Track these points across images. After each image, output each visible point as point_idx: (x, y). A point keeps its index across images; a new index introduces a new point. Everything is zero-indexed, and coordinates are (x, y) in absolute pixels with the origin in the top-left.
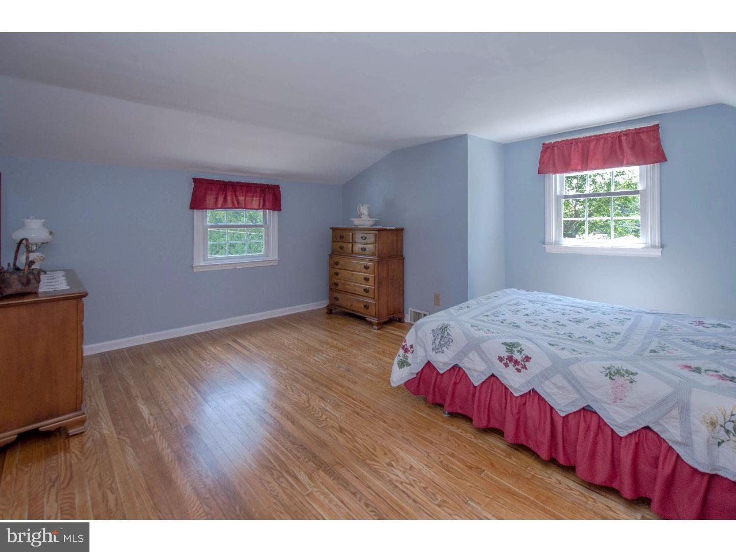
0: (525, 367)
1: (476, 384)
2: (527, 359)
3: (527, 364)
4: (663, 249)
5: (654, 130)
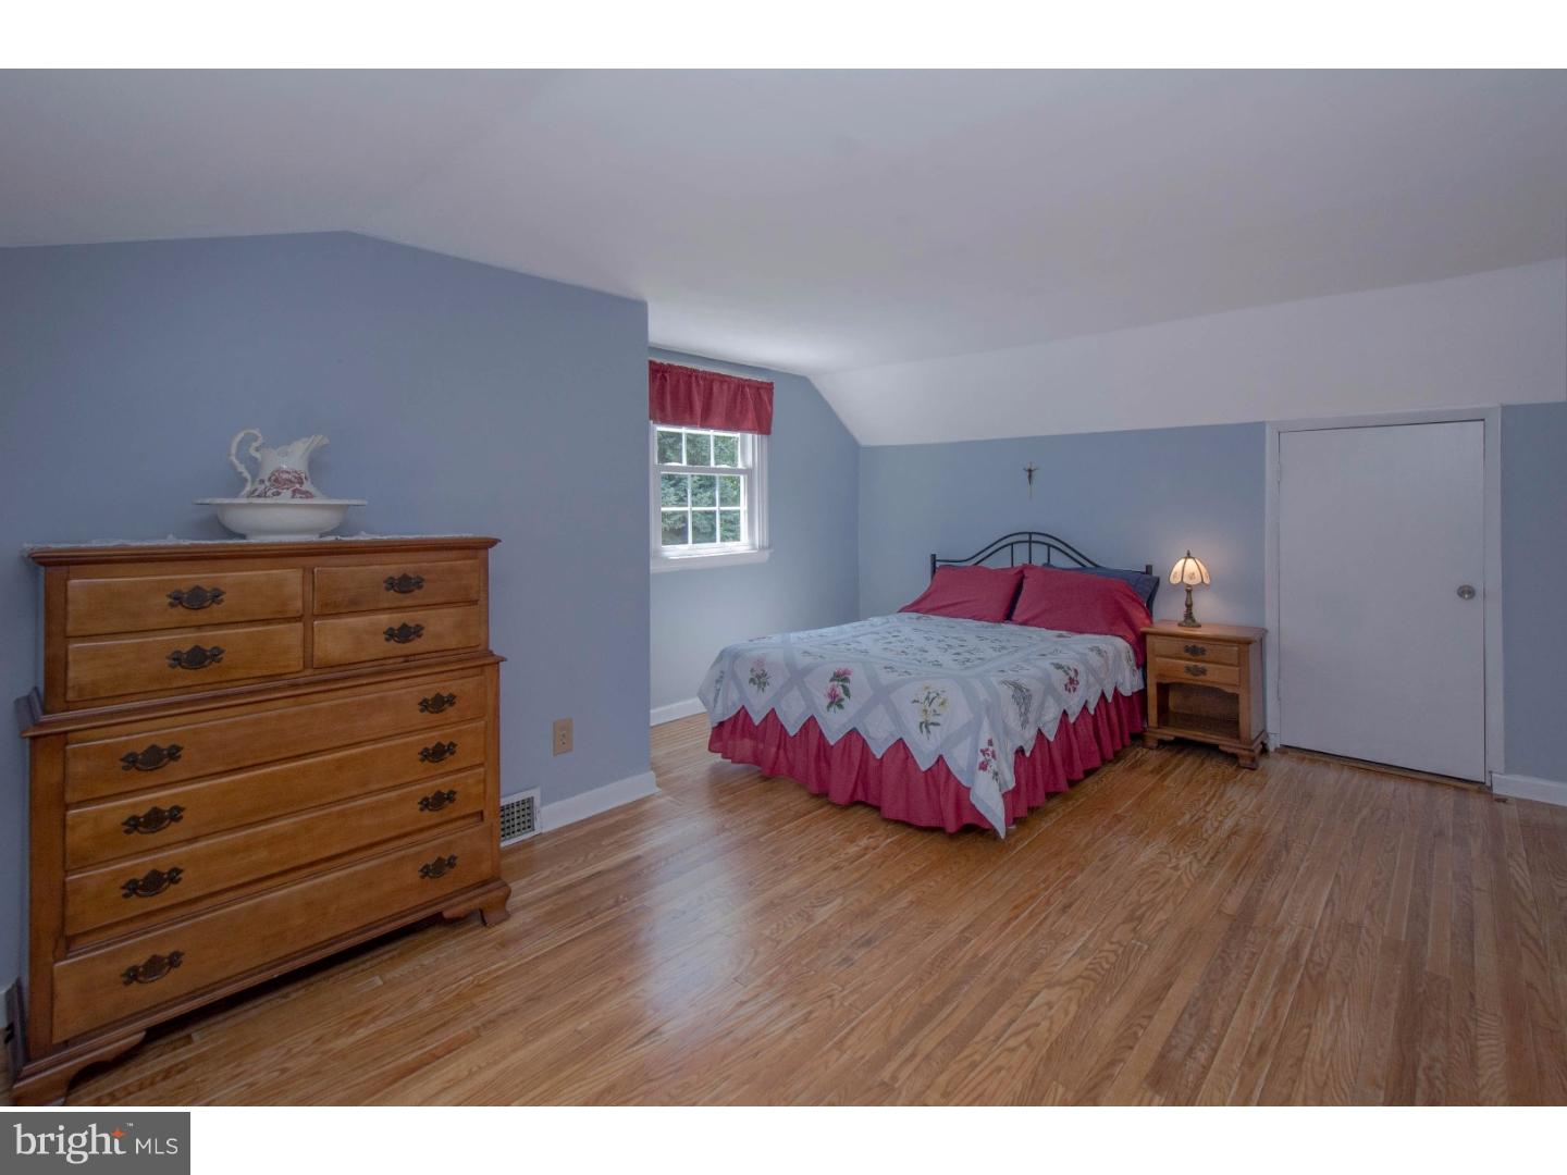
0: (1078, 683)
1: (1052, 739)
2: (1076, 672)
4: (772, 551)
5: (769, 387)
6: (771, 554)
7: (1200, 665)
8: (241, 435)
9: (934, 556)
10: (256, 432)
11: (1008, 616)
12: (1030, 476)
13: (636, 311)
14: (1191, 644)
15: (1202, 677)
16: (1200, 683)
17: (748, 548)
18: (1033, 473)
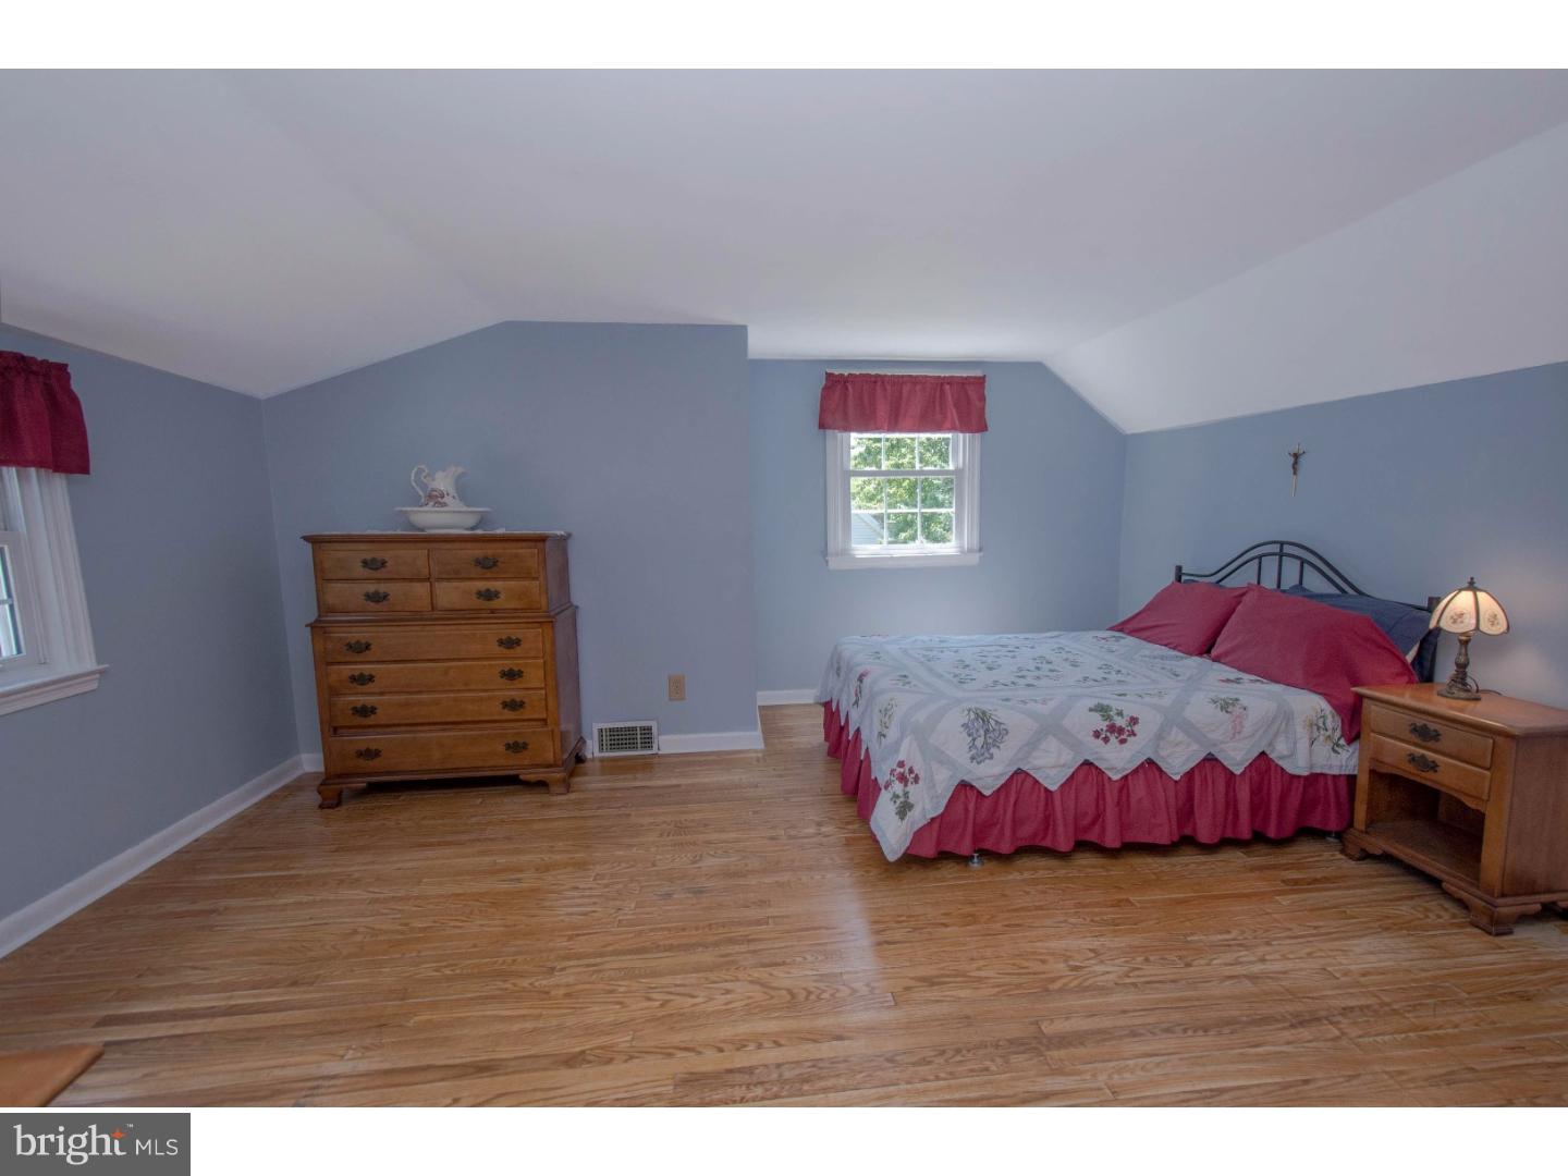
0: (1133, 734)
1: (1053, 787)
2: (1134, 721)
3: (1136, 728)
4: (982, 554)
5: (980, 382)
6: (980, 557)
7: (1430, 755)
8: (416, 470)
9: (1179, 569)
10: (423, 467)
11: (1205, 649)
12: (1295, 463)
13: (736, 335)
14: (1420, 721)
15: (1430, 775)
16: (1428, 783)
17: (954, 550)
18: (1302, 460)
